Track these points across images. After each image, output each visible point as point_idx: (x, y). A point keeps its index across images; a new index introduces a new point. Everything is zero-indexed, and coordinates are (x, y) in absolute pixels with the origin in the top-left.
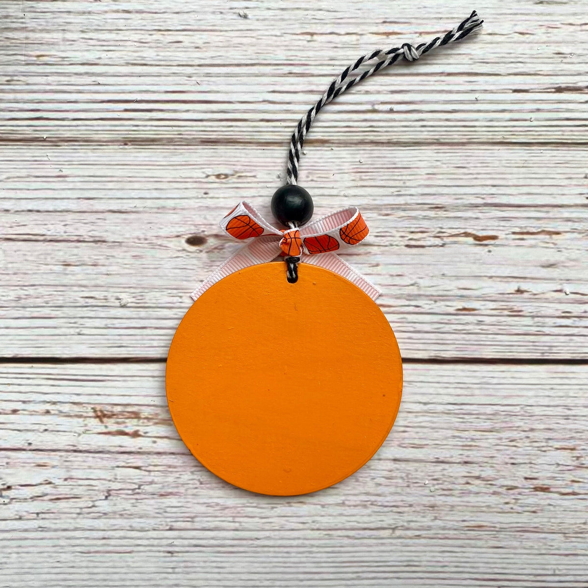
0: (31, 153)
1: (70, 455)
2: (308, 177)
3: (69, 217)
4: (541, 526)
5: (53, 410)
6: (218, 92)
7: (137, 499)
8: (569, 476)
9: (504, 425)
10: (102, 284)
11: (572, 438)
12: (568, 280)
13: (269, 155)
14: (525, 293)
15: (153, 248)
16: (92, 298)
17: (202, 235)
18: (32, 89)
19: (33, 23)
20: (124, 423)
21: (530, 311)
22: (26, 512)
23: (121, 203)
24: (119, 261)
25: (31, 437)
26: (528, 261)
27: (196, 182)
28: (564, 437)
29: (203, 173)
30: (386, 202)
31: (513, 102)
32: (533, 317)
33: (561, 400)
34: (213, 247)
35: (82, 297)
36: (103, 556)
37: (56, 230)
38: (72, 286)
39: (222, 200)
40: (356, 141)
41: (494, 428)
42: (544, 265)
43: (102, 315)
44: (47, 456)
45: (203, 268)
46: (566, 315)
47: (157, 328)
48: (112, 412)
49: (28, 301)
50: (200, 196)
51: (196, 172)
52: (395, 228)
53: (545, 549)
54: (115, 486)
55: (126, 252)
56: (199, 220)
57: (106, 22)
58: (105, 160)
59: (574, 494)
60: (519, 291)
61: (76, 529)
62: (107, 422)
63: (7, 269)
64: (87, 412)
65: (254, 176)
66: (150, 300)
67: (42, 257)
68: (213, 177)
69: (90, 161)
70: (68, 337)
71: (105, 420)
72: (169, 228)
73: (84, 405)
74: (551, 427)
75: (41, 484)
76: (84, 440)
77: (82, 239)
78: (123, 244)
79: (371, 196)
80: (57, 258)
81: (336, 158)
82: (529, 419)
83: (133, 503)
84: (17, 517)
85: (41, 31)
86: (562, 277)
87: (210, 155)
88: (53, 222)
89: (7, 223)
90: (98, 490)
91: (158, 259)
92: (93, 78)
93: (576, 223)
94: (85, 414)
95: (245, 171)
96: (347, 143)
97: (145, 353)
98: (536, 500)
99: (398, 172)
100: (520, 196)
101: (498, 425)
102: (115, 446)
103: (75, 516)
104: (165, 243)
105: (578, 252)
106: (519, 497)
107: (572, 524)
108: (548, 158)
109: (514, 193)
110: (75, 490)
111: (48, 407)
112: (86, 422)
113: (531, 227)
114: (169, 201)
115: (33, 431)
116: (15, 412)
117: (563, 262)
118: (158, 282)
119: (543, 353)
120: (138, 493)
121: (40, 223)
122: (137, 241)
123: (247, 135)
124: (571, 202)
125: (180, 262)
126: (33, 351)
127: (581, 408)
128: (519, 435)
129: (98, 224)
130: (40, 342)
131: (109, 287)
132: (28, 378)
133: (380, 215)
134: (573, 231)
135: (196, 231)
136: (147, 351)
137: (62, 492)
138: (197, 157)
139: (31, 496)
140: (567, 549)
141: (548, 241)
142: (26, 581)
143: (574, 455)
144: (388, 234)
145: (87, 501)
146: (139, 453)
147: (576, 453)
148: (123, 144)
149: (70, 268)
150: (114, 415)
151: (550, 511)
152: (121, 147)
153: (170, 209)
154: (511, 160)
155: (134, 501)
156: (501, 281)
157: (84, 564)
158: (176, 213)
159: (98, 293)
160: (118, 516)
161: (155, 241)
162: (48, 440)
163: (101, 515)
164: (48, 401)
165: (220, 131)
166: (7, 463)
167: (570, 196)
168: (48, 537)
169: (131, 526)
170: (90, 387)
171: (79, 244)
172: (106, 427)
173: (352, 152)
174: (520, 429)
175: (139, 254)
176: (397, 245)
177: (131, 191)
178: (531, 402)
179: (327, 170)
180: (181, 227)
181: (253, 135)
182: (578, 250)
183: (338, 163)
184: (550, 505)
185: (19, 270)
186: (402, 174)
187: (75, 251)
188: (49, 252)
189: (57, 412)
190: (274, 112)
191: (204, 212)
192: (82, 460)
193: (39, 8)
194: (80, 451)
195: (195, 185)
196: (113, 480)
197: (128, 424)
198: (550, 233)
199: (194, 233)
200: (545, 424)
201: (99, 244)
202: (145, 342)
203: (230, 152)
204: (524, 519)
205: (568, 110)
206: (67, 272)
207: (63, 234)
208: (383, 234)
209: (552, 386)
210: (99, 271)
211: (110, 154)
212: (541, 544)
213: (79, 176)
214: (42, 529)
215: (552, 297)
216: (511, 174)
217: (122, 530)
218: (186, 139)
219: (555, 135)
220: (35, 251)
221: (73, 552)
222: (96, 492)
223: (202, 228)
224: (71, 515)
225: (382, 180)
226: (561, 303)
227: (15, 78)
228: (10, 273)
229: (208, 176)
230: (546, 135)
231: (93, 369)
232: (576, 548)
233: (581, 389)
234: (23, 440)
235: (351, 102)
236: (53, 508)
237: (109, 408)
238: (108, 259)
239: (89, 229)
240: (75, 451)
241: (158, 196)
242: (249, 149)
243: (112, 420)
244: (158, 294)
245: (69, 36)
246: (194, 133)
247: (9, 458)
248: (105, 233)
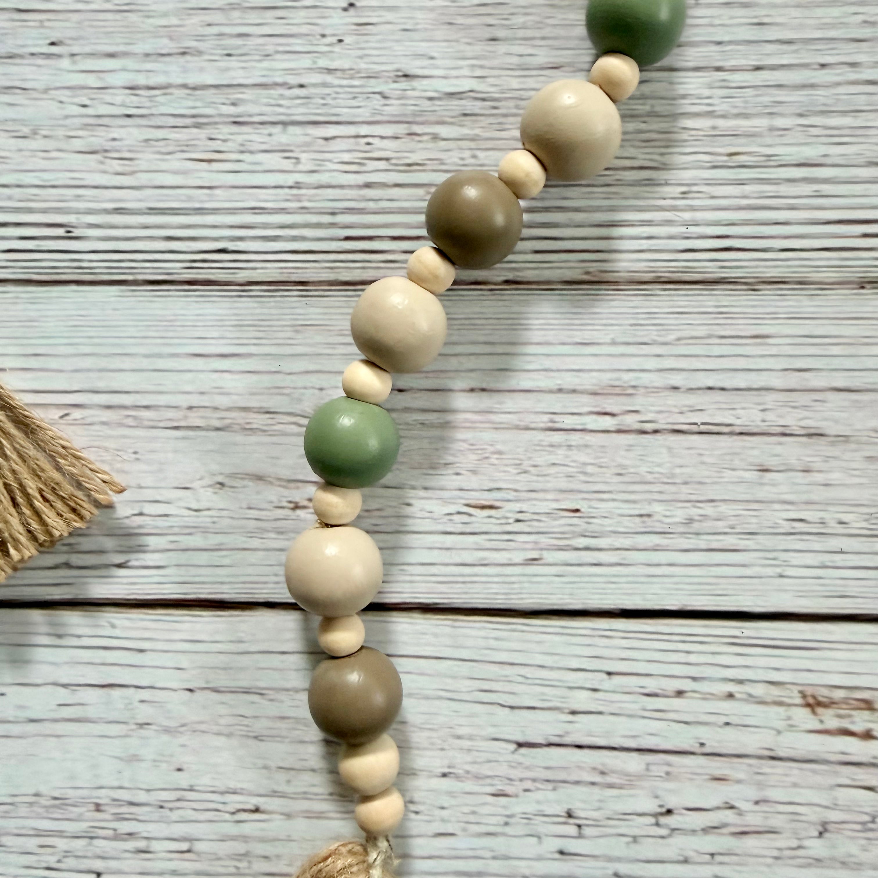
3: (770, 398)
7: (869, 839)
19: (725, 105)
20: (850, 716)
38: (772, 502)
43: (817, 547)
55: (856, 451)
57: (838, 100)
58: (829, 311)
63: (673, 475)
67: (727, 457)
77: (788, 432)
78: (852, 439)
83: (863, 846)
84: (681, 858)
85: (738, 116)
89: (675, 406)
92: (816, 187)
116: (680, 693)
139: (703, 826)
150: (833, 703)
155: (864, 842)
164: (732, 678)
166: (668, 773)
172: (821, 722)
185: (691, 477)
187: (779, 449)
189: (744, 696)
193: (734, 82)
196: (832, 806)
197: (857, 719)
201: (814, 439)
206: (764, 481)
227: (695, 189)
228: (677, 481)
237: (825, 692)
238: (826, 461)
239: (800, 416)
240: (773, 758)
245: (780, 122)
247: (669, 764)
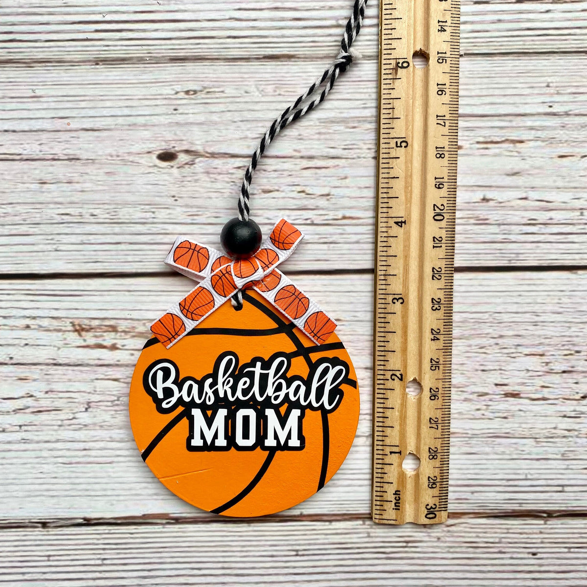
0: (5, 74)
1: (50, 369)
2: (275, 91)
4: (513, 432)
5: (33, 325)
6: (185, 11)
8: (539, 382)
9: (473, 332)
10: (76, 200)
11: (541, 344)
12: (533, 188)
13: (237, 71)
14: (491, 202)
15: (125, 165)
16: (67, 214)
17: (173, 151)
18: (5, 12)
21: (496, 219)
22: (10, 424)
23: (93, 121)
24: (94, 178)
25: (12, 351)
26: (493, 170)
27: (166, 99)
28: (534, 343)
29: (173, 89)
30: (352, 115)
31: (474, 14)
32: (499, 225)
33: (529, 307)
34: (184, 163)
35: (58, 214)
36: (85, 467)
37: (32, 149)
39: (191, 115)
40: (321, 56)
41: (464, 335)
42: (508, 173)
44: (29, 370)
45: (174, 183)
46: (532, 223)
47: (131, 243)
48: (90, 326)
49: (7, 219)
50: (170, 113)
51: (166, 89)
52: (363, 140)
53: (517, 454)
54: (94, 398)
56: (169, 136)
59: (544, 399)
60: (485, 200)
61: (57, 441)
62: (86, 336)
64: (65, 326)
65: (222, 92)
66: (124, 215)
68: (183, 94)
69: (61, 81)
70: (46, 253)
71: (83, 333)
72: (140, 145)
73: (63, 319)
74: (520, 333)
75: (23, 397)
76: (63, 353)
79: (338, 109)
80: (33, 176)
81: (303, 72)
82: (497, 326)
86: (527, 185)
87: (179, 72)
88: (29, 142)
90: (78, 403)
91: (130, 175)
93: (539, 132)
94: (64, 328)
95: (214, 87)
96: (313, 58)
97: (120, 268)
98: (507, 406)
99: (364, 85)
100: (483, 106)
101: (467, 333)
102: (94, 359)
103: (56, 428)
104: (137, 159)
105: (542, 160)
106: (490, 403)
107: (542, 429)
108: (510, 68)
109: (478, 103)
110: (56, 403)
111: (28, 322)
112: (65, 336)
113: (495, 136)
114: (139, 118)
115: (14, 345)
117: (527, 170)
118: (130, 198)
119: (510, 260)
120: (117, 405)
121: (16, 142)
122: (110, 158)
123: (215, 52)
124: (533, 111)
125: (152, 178)
126: (12, 267)
127: (549, 314)
128: (488, 342)
129: (71, 142)
130: (19, 258)
131: (83, 203)
132: (8, 294)
133: (347, 127)
134: (537, 139)
135: (167, 147)
136: (121, 266)
137: (43, 405)
138: (166, 75)
140: (537, 454)
141: (512, 149)
142: (11, 492)
143: (544, 361)
144: (355, 146)
145: (68, 413)
146: (117, 365)
147: (545, 359)
148: (94, 64)
149: (46, 186)
151: (521, 416)
152: (93, 67)
153: (140, 126)
154: (473, 71)
156: (466, 190)
157: (66, 475)
158: (147, 130)
159: (73, 209)
160: (98, 428)
161: (127, 158)
162: (30, 355)
163: (82, 426)
165: (189, 48)
167: (533, 105)
168: (31, 449)
169: (111, 438)
170: (68, 302)
171: (54, 163)
173: (317, 66)
174: (490, 336)
175: (112, 171)
176: (364, 158)
177: (103, 109)
178: (499, 309)
179: (294, 84)
180: (151, 143)
181: (221, 52)
182: (542, 157)
183: (304, 77)
184: (520, 410)
186: (367, 86)
188: (26, 171)
190: (241, 29)
191: (174, 128)
192: (62, 373)
194: (60, 365)
195: (165, 102)
198: (514, 142)
199: (165, 149)
200: (514, 330)
202: (119, 257)
203: (198, 69)
204: (496, 425)
205: (529, 20)
207: (38, 153)
208: (350, 147)
209: (519, 293)
210: (73, 188)
211: (83, 74)
212: (512, 449)
213: (53, 96)
214: (25, 441)
215: (518, 205)
216: (474, 84)
217: (103, 441)
218: (156, 57)
219: (517, 45)
220: (13, 170)
221: (55, 463)
222: (77, 405)
223: (173, 144)
224: (52, 427)
225: (348, 93)
226: (526, 210)
229: (177, 93)
230: (508, 45)
231: (71, 284)
232: (546, 452)
233: (549, 296)
234: (5, 355)
235: (315, 17)
236: (36, 420)
241: (129, 113)
242: (216, 65)
243: (91, 334)
244: (131, 210)
246: (164, 51)
248: (78, 151)
